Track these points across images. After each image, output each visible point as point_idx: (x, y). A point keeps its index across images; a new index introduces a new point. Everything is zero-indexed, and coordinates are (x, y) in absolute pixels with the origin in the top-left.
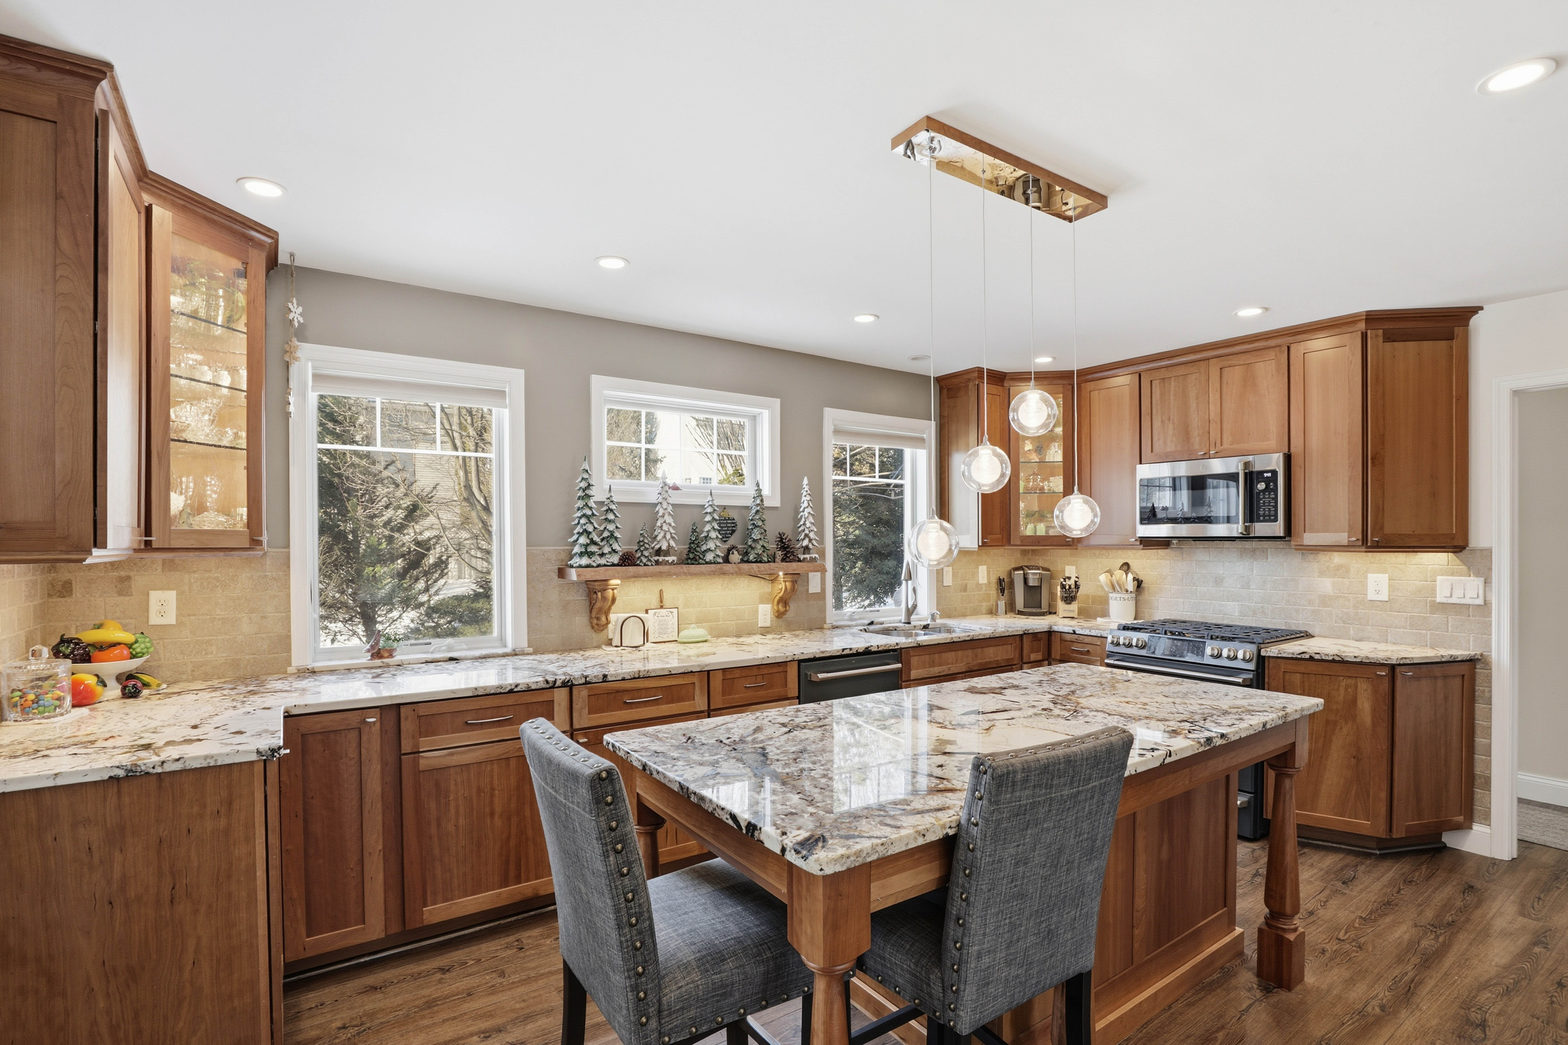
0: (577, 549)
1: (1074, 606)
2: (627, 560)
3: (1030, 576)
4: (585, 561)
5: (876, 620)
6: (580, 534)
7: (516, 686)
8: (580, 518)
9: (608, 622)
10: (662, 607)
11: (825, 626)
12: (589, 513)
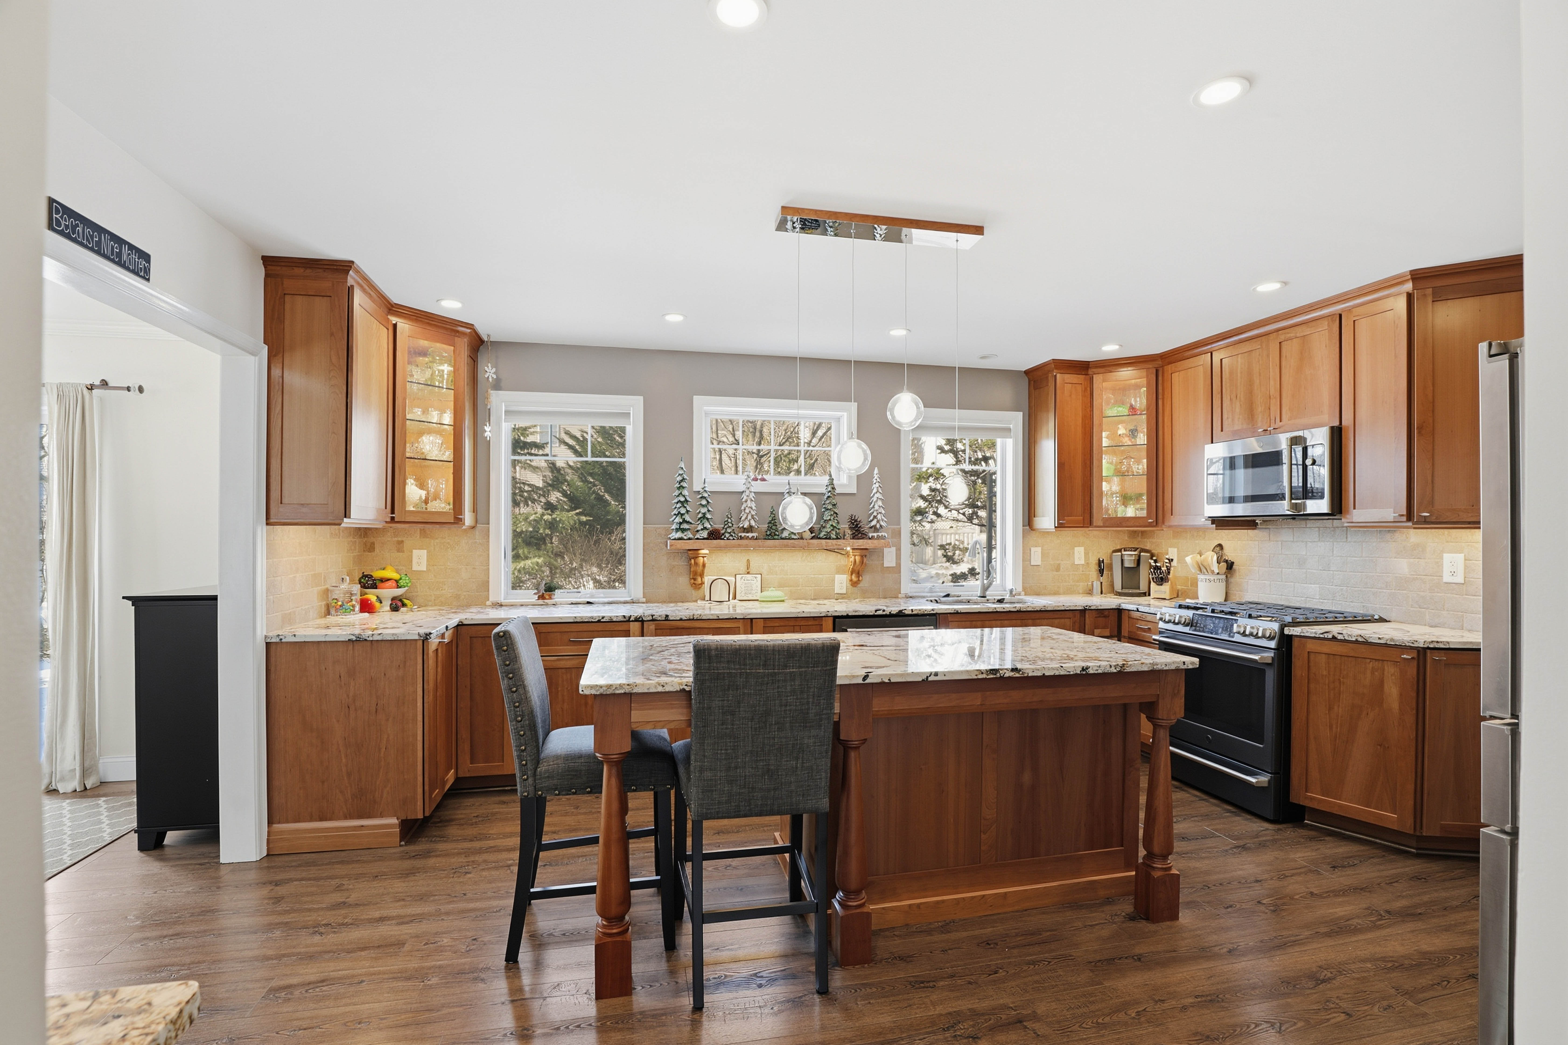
0: (674, 527)
1: (1166, 588)
2: (715, 535)
3: (1126, 558)
4: (679, 535)
5: (952, 593)
6: (676, 515)
7: (603, 618)
8: (677, 503)
9: (703, 583)
10: (748, 573)
11: (900, 595)
12: (682, 499)
